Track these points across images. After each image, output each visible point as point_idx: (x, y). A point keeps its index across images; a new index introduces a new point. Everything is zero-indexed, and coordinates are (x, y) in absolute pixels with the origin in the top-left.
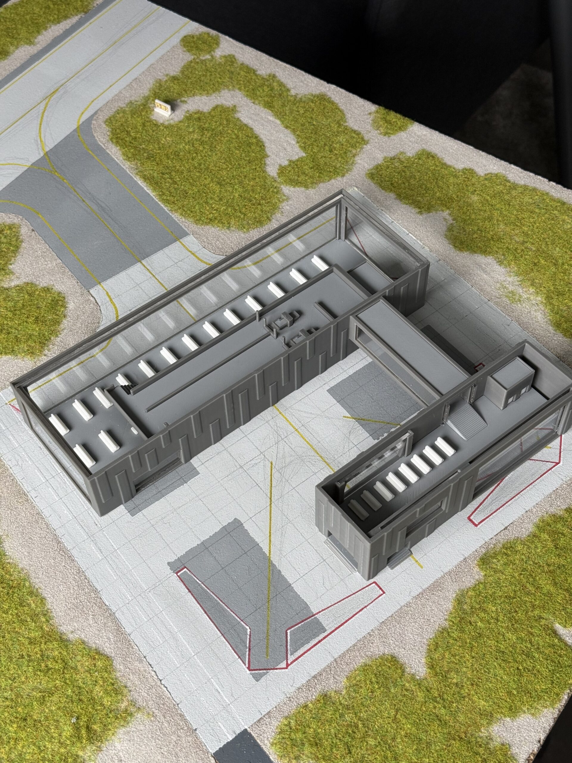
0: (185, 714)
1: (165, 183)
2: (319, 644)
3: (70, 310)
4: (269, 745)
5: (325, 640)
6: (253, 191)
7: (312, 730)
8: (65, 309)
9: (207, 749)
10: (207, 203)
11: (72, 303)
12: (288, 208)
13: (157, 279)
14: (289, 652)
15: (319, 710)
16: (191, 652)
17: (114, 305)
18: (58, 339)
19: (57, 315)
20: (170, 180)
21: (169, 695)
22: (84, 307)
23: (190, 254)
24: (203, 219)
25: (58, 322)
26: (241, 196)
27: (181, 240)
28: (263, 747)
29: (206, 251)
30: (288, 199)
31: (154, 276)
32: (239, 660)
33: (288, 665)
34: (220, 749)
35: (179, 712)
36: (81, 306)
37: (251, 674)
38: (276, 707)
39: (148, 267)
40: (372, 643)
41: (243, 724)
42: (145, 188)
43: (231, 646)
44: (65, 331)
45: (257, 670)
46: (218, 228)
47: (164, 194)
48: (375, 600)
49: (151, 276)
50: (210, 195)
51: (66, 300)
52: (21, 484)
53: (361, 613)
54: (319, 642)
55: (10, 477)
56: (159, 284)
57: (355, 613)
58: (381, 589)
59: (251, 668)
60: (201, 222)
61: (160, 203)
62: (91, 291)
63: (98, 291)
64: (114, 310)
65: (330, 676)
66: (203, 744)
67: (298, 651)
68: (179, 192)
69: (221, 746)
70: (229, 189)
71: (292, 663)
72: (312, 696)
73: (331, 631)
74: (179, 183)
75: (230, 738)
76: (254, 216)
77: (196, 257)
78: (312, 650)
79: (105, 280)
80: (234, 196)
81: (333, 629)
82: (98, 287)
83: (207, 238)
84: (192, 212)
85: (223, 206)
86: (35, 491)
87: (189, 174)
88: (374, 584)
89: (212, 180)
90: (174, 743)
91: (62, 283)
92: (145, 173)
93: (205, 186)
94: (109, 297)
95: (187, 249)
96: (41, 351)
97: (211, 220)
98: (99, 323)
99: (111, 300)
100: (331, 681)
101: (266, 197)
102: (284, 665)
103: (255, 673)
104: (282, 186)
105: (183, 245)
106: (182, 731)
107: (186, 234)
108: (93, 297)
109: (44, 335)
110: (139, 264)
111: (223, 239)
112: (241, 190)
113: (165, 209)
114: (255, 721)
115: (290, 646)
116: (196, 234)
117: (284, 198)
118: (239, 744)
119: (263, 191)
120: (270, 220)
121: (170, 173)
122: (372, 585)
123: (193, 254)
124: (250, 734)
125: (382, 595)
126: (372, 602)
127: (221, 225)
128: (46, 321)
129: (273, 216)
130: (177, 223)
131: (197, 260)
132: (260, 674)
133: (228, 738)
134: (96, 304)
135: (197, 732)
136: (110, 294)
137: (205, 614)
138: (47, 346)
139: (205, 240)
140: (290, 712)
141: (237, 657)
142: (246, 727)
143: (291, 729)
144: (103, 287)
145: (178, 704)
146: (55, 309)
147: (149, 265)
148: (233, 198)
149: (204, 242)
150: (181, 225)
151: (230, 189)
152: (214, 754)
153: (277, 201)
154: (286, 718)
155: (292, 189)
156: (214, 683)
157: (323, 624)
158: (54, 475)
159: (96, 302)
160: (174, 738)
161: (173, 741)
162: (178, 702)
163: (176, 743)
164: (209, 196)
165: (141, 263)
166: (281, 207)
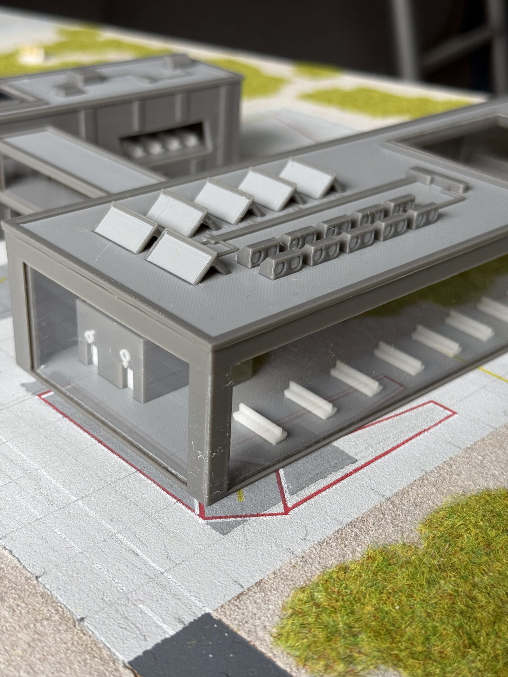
0: (54, 593)
2: (348, 479)
4: (268, 639)
5: (358, 473)
7: (369, 608)
9: (112, 655)
14: (285, 489)
15: (375, 574)
16: (70, 495)
21: (16, 562)
28: (257, 644)
32: (179, 504)
33: (287, 510)
34: (146, 653)
35: (40, 589)
37: (207, 524)
38: (274, 573)
40: (458, 475)
41: (201, 605)
43: (158, 485)
45: (221, 517)
48: (440, 422)
53: (418, 438)
54: (347, 476)
57: (407, 438)
58: (446, 408)
59: (207, 515)
65: (383, 522)
66: (101, 646)
67: (306, 489)
69: (149, 647)
71: (295, 506)
72: (353, 552)
73: (367, 460)
75: (170, 632)
78: (334, 487)
81: (371, 458)
88: (431, 404)
90: (26, 646)
100: (391, 529)
102: (280, 508)
103: (217, 523)
106: (45, 623)
114: (228, 598)
115: (287, 482)
118: (194, 642)
122: (428, 405)
124: (219, 622)
125: (450, 416)
126: (437, 424)
132: (227, 524)
133: (165, 632)
135: (86, 623)
137: (100, 445)
140: (310, 580)
141: (174, 501)
142: (208, 610)
143: (318, 605)
145: (37, 578)
152: (130, 663)
154: (302, 589)
156: (125, 541)
157: (347, 452)
160: (23, 636)
161: (22, 643)
162: (38, 574)
163: (30, 646)
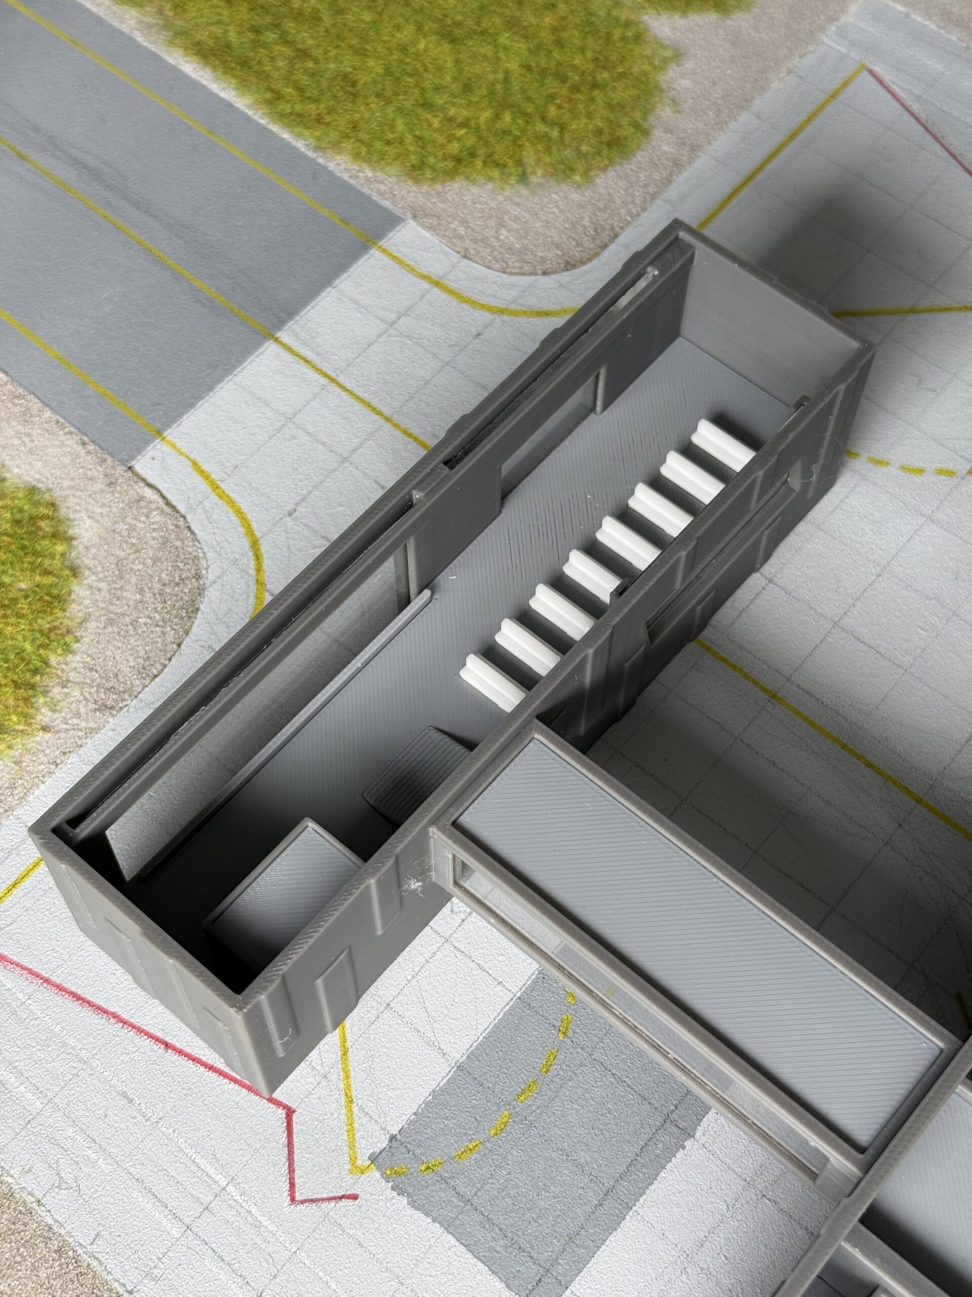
1: (273, 59)
3: (87, 548)
6: (560, 44)
8: (70, 547)
10: (427, 105)
11: (88, 522)
12: (687, 83)
13: (345, 389)
17: (231, 503)
18: (76, 660)
19: (47, 572)
20: (285, 49)
22: (132, 528)
23: (426, 285)
24: (432, 160)
25: (58, 598)
26: (528, 68)
27: (382, 243)
29: (477, 269)
30: (678, 55)
31: (332, 380)
36: (121, 526)
39: (306, 352)
42: (214, 87)
44: (92, 625)
46: (490, 186)
47: (279, 96)
49: (324, 381)
50: (429, 80)
51: (63, 511)
52: (95, 1263)
55: (47, 1240)
56: (358, 406)
60: (428, 174)
61: (275, 128)
62: (140, 466)
63: (163, 461)
64: (236, 521)
68: (325, 84)
70: (483, 51)
74: (318, 53)
76: (591, 127)
77: (451, 292)
79: (172, 418)
80: (507, 72)
82: (157, 448)
83: (464, 223)
84: (388, 143)
85: (482, 110)
86: (156, 1279)
87: (339, 19)
89: (419, 28)
91: (31, 452)
92: (198, 37)
93: (404, 49)
94: (206, 476)
95: (412, 270)
96: (26, 716)
97: (459, 160)
98: (198, 576)
99: (215, 487)
101: (607, 58)
104: (645, 18)
105: (394, 258)
107: (391, 221)
108: (150, 486)
109: (20, 653)
110: (270, 349)
111: (516, 219)
112: (521, 46)
113: (300, 145)
116: (426, 215)
117: (668, 54)
119: (590, 40)
120: (646, 133)
121: (278, 26)
123: (437, 284)
127: (496, 174)
128: (15, 600)
129: (652, 119)
130: (352, 188)
131: (455, 302)
134: (169, 510)
136: (205, 467)
138: (45, 693)
139: (462, 230)
144: (173, 446)
146: (36, 554)
147: (305, 343)
148: (506, 80)
149: (460, 237)
150: (365, 190)
151: (487, 49)
153: (647, 67)
155: (679, 21)
158: (206, 1199)
159: (168, 504)
164: (427, 84)
165: (276, 340)
166: (664, 86)
